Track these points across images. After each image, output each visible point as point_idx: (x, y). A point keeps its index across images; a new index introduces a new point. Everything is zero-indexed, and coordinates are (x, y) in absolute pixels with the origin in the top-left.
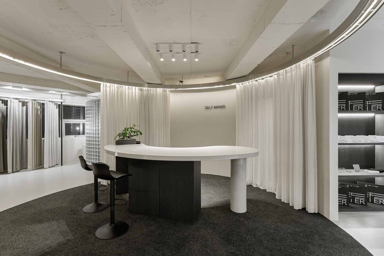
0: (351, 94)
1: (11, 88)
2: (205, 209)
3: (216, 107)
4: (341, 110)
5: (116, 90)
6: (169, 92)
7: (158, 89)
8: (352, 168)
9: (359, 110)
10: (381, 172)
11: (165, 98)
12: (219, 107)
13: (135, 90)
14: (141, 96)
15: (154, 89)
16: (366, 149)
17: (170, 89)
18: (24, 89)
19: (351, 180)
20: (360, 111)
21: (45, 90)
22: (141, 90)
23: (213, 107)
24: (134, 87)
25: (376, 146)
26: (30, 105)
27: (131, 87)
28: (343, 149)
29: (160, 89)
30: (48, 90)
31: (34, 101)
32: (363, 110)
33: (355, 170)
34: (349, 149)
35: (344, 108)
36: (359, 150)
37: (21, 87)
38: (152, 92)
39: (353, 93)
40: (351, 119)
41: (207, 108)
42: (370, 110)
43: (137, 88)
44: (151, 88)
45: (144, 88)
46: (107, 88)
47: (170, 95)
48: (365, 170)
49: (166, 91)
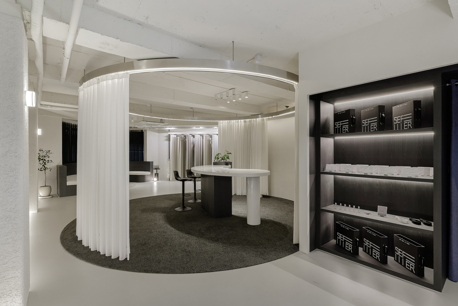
1: (195, 128)
6: (266, 120)
8: (375, 210)
11: (263, 125)
13: (241, 122)
14: (245, 127)
15: (255, 119)
17: (267, 117)
18: (201, 128)
21: (212, 127)
22: (245, 122)
24: (240, 120)
26: (204, 137)
30: (213, 127)
31: (207, 135)
33: (378, 213)
37: (199, 127)
38: (253, 121)
45: (248, 120)
46: (221, 124)
47: (267, 122)
48: (397, 217)
49: (264, 120)
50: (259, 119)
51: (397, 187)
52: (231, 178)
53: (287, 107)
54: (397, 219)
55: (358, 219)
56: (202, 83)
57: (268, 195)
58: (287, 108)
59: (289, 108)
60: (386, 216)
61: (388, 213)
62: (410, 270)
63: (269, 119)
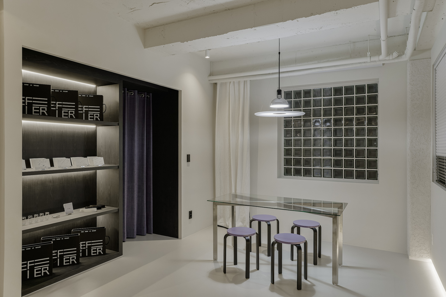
0: (60, 90)
8: (62, 210)
9: (69, 117)
10: (99, 208)
16: (85, 178)
20: (71, 119)
25: (98, 171)
28: (50, 181)
32: (74, 117)
33: (66, 212)
34: (61, 180)
35: (44, 111)
36: (74, 180)
39: (62, 90)
40: (64, 131)
42: (86, 120)
48: (81, 210)
60: (73, 213)
62: (97, 255)
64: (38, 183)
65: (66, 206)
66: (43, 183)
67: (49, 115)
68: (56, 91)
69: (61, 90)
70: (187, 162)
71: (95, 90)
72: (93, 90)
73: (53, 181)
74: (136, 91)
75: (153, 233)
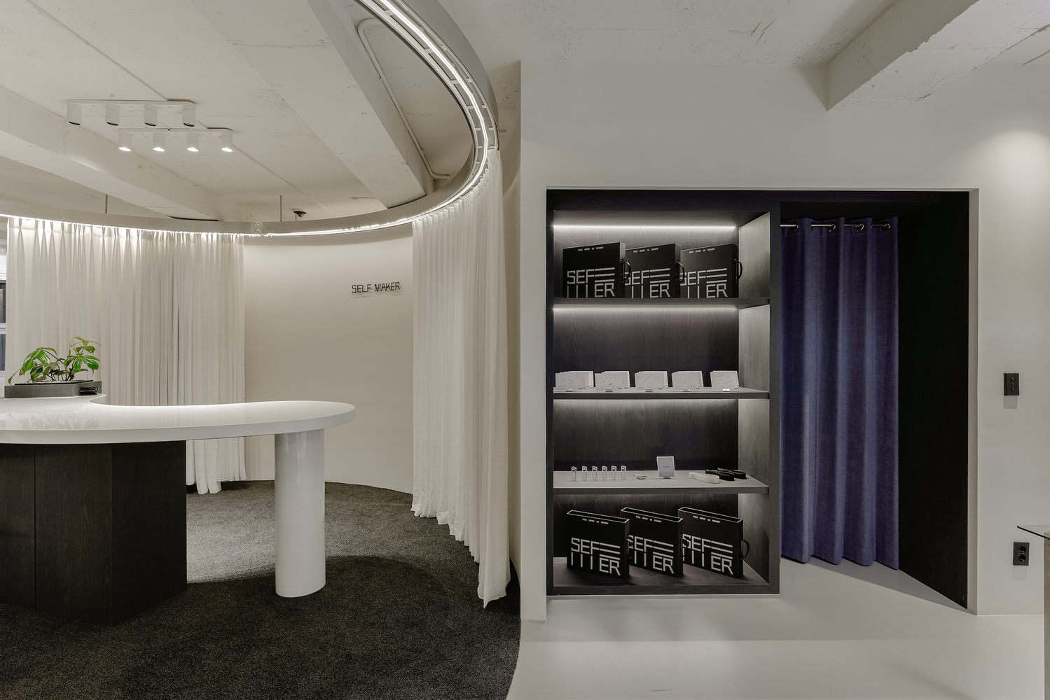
0: (646, 249)
2: (198, 586)
3: (378, 288)
4: (604, 297)
5: (57, 236)
6: (240, 243)
7: (204, 235)
11: (227, 260)
12: (386, 287)
13: (130, 238)
14: (149, 255)
15: (192, 234)
17: (242, 235)
19: (666, 501)
22: (148, 237)
23: (373, 286)
24: (123, 230)
25: (742, 402)
27: (113, 228)
28: (642, 413)
29: (210, 234)
33: (660, 473)
34: (661, 411)
38: (184, 241)
41: (358, 290)
43: (134, 231)
44: (181, 232)
45: (160, 232)
46: (22, 230)
47: (241, 250)
48: (691, 473)
49: (230, 240)
50: (210, 238)
51: (676, 414)
52: (182, 445)
53: (300, 213)
54: (693, 478)
55: (604, 495)
56: (57, 21)
57: (244, 478)
58: (299, 219)
59: (304, 218)
60: (673, 476)
61: (677, 469)
62: (721, 573)
63: (248, 241)
64: (620, 414)
65: (661, 460)
66: (629, 415)
67: (617, 296)
68: (641, 251)
69: (648, 248)
70: (1006, 394)
71: (736, 235)
72: (730, 237)
73: (647, 412)
74: (870, 220)
75: (901, 568)
